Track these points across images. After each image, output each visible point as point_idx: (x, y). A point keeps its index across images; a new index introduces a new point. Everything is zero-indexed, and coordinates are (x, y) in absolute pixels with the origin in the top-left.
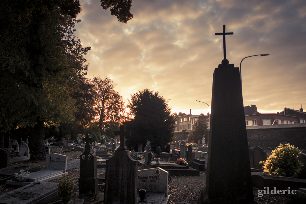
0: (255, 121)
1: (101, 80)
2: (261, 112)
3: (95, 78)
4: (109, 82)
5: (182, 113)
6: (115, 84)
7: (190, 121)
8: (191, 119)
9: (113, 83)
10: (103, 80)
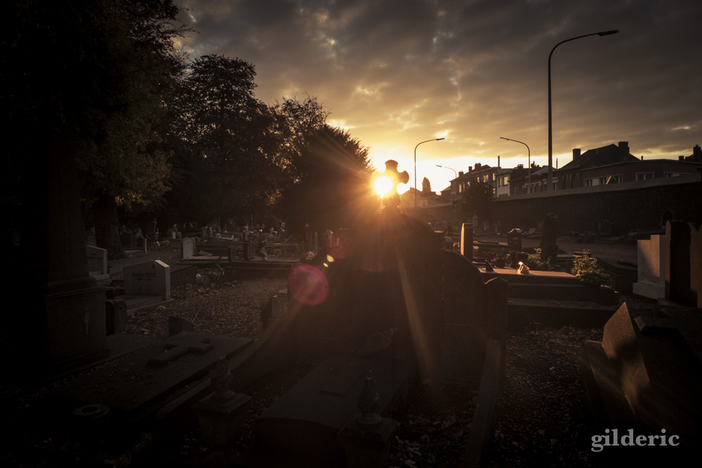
0: (621, 177)
1: (299, 106)
2: (642, 157)
3: (287, 102)
4: (314, 109)
5: (482, 165)
6: (327, 113)
7: (496, 181)
8: (496, 176)
9: (323, 110)
10: (302, 104)
